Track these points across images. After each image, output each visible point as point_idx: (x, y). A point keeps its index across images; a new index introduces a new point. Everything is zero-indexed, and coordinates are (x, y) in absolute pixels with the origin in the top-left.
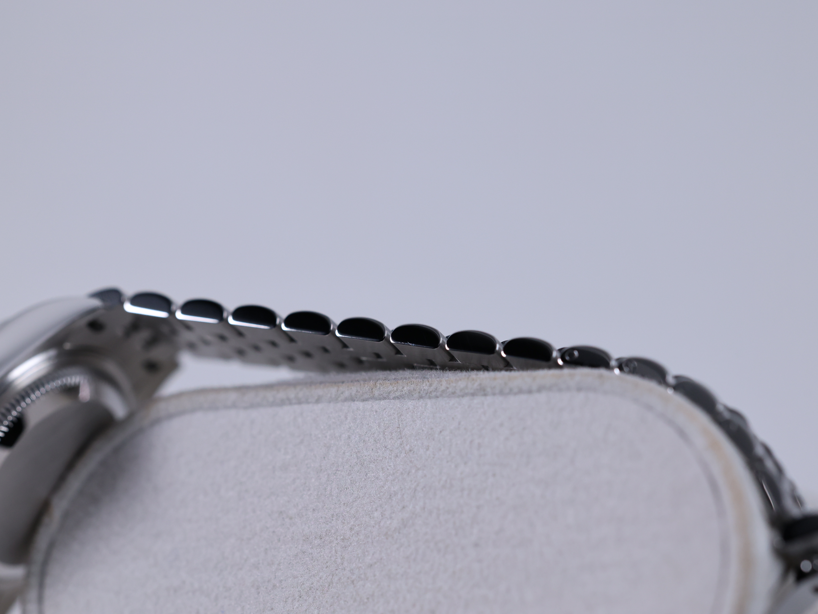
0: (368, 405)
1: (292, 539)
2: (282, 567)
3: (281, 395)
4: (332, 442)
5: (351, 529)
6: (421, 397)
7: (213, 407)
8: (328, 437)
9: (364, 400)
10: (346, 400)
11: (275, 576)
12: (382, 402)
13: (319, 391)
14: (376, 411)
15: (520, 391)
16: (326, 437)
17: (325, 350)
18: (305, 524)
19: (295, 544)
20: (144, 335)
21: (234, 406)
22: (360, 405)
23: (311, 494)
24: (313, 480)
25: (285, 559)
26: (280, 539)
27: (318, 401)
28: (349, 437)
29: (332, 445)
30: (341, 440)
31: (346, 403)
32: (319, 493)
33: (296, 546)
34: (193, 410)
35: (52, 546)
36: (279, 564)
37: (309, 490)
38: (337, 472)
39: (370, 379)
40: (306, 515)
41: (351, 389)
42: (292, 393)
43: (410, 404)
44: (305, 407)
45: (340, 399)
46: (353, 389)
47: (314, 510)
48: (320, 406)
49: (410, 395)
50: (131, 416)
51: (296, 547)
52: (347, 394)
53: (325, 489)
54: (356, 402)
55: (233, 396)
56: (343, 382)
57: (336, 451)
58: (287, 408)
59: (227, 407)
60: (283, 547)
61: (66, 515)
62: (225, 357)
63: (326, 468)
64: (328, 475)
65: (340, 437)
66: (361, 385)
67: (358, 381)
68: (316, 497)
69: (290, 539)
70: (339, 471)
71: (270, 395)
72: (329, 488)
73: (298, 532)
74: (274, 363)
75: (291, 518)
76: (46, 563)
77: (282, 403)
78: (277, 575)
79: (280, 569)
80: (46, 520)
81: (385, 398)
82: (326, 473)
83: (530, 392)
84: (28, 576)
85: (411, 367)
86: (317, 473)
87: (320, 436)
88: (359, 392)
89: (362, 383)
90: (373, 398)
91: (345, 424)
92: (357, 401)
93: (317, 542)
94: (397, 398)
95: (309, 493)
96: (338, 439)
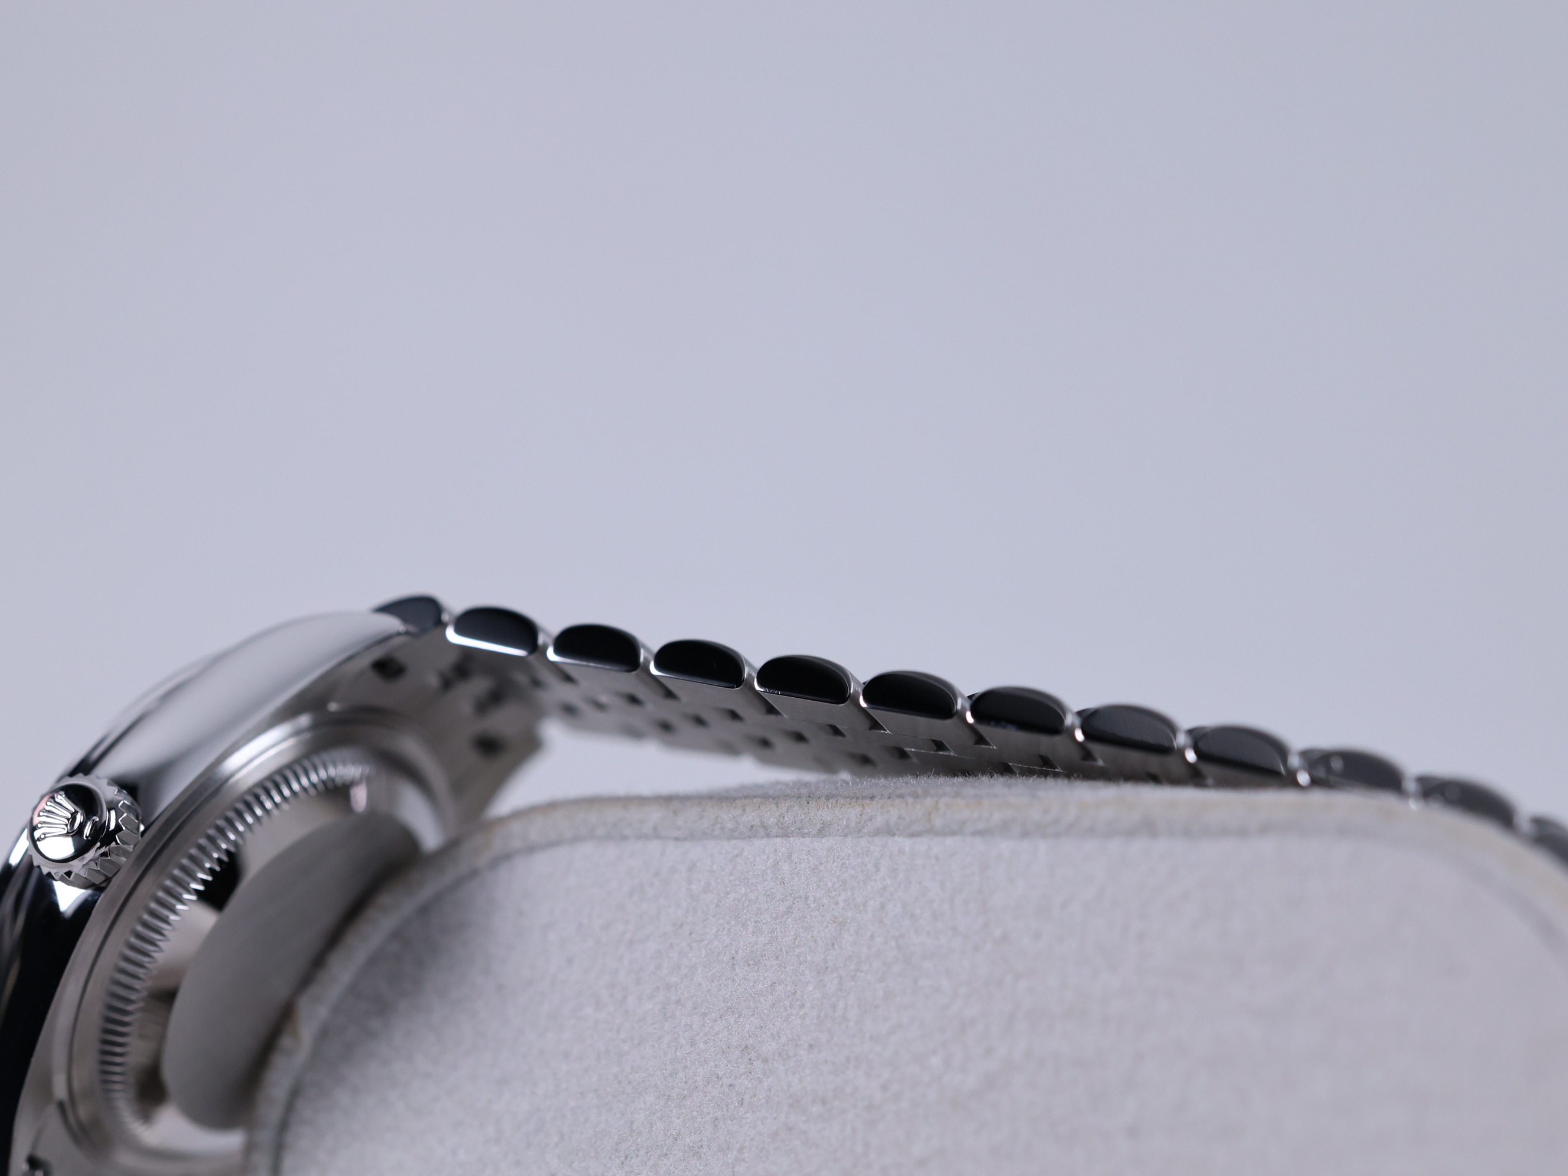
0: (922, 844)
1: (767, 1102)
2: (746, 1155)
3: (750, 817)
4: (849, 914)
5: (884, 1088)
6: (1025, 834)
7: (616, 836)
8: (841, 904)
9: (912, 835)
10: (877, 833)
11: (733, 1172)
12: (949, 841)
13: (825, 813)
14: (937, 858)
15: (1224, 832)
16: (837, 903)
17: (836, 731)
18: (794, 1074)
19: (774, 1110)
20: (478, 686)
21: (656, 834)
22: (906, 843)
23: (806, 1014)
24: (810, 988)
25: (752, 1139)
26: (743, 1099)
27: (822, 832)
28: (883, 907)
29: (849, 921)
30: (866, 911)
31: (877, 840)
32: (822, 1014)
33: (775, 1115)
34: (577, 839)
35: (295, 1093)
36: (741, 1150)
37: (802, 1006)
38: (859, 974)
39: (926, 794)
40: (795, 1055)
41: (888, 812)
42: (770, 815)
43: (1004, 846)
44: (796, 842)
45: (865, 831)
46: (892, 812)
47: (811, 1046)
48: (827, 842)
49: (1004, 829)
50: (451, 847)
51: (775, 1118)
52: (879, 820)
53: (834, 1007)
54: (896, 838)
55: (655, 815)
56: (872, 798)
57: (857, 933)
58: (759, 843)
59: (642, 837)
60: (748, 1115)
61: (324, 1034)
62: (634, 733)
63: (837, 966)
64: (841, 978)
65: (865, 905)
66: (907, 805)
67: (902, 796)
68: (815, 1021)
69: (763, 1101)
70: (861, 972)
71: (727, 816)
72: (841, 1005)
73: (779, 1088)
74: (730, 749)
75: (765, 1061)
76: (284, 1126)
77: (751, 833)
78: (736, 1170)
79: (744, 1160)
80: (286, 1041)
81: (954, 833)
82: (835, 975)
83: (1243, 833)
84: (249, 1148)
85: (1003, 768)
86: (819, 973)
87: (825, 901)
88: (904, 819)
89: (910, 800)
90: (931, 831)
91: (875, 880)
92: (900, 835)
93: (816, 1109)
94: (977, 833)
95: (802, 1013)
96: (861, 909)
